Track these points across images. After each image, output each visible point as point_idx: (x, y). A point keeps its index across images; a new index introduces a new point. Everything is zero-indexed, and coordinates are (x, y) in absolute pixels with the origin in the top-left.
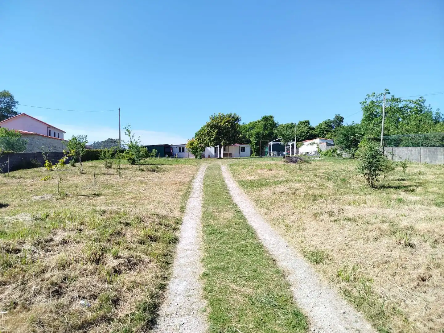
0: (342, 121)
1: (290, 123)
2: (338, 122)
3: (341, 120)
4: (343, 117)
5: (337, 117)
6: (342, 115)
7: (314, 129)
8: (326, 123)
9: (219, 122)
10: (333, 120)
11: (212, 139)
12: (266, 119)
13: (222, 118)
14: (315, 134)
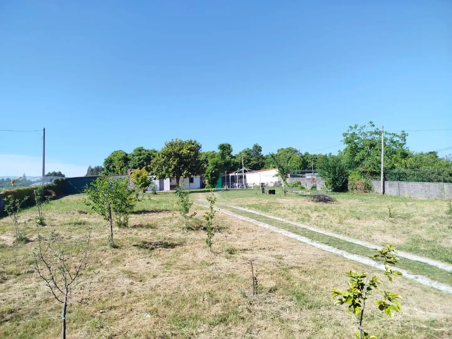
0: (260, 151)
1: (211, 151)
2: (257, 151)
3: (260, 149)
4: (261, 146)
5: (256, 146)
6: (259, 145)
7: (235, 157)
8: (246, 152)
9: (180, 150)
10: (252, 149)
11: (170, 170)
12: (224, 147)
13: (182, 144)
14: (237, 162)
